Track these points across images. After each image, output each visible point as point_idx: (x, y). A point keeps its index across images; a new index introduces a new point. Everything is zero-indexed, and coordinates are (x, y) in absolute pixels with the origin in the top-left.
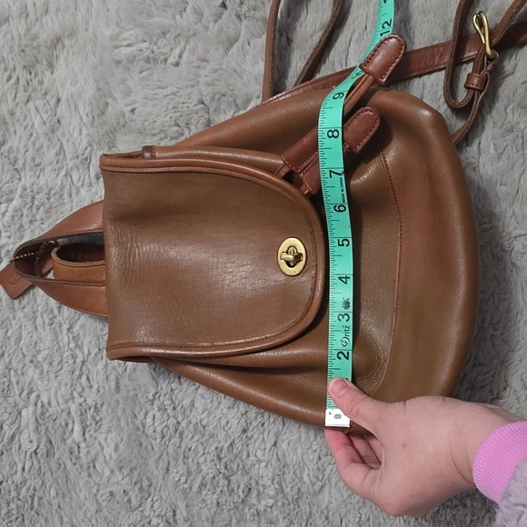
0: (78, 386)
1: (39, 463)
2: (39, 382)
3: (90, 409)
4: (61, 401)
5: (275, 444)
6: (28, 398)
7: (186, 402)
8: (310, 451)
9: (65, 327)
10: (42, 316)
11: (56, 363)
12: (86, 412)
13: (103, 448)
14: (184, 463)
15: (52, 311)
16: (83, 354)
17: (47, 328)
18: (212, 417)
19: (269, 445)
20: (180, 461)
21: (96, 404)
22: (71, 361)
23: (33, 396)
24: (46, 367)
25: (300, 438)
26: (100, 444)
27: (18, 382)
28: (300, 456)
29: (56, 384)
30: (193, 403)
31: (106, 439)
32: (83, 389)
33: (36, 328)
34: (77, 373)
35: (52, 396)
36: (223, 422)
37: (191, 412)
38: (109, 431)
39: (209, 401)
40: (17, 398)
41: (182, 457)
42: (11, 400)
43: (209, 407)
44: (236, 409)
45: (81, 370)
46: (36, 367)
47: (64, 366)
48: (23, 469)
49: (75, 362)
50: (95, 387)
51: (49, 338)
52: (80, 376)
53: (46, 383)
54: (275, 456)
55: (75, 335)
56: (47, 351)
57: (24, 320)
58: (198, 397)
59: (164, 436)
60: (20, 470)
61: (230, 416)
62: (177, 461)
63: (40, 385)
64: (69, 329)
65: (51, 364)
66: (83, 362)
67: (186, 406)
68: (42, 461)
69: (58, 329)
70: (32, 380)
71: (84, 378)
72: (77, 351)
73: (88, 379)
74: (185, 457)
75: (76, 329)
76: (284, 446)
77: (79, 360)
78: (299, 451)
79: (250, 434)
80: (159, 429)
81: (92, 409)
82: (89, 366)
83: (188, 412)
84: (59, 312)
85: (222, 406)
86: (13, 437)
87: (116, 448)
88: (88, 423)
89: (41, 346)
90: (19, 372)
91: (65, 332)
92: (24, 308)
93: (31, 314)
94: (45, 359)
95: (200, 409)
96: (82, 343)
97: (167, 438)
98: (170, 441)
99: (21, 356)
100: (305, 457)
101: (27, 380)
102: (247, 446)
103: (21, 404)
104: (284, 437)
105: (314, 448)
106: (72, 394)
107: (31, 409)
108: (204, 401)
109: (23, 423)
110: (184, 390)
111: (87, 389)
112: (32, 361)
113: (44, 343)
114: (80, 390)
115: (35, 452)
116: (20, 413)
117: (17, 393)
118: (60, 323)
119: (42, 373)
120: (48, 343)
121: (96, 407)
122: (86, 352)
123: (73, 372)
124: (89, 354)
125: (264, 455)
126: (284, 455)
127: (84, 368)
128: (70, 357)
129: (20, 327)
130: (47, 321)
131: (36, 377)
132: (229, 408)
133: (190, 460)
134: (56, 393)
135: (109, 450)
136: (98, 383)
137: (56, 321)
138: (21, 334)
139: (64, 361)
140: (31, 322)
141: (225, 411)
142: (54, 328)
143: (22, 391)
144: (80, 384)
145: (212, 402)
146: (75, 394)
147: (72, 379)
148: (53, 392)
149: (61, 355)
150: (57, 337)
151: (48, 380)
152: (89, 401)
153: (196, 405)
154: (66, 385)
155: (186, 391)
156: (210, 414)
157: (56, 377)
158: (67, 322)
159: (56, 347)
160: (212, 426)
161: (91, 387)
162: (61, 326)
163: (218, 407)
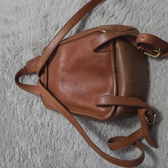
1: (20, 164)
2: (19, 140)
4: (25, 146)
5: (84, 161)
6: (17, 145)
7: (59, 148)
8: (94, 164)
9: (26, 124)
10: (20, 121)
11: (24, 135)
13: (37, 160)
14: (59, 166)
15: (22, 120)
16: (31, 132)
17: (21, 125)
18: (66, 152)
19: (82, 161)
20: (58, 165)
22: (28, 135)
23: (18, 144)
24: (21, 136)
25: (91, 160)
27: (14, 140)
28: (91, 165)
29: (24, 141)
30: (61, 148)
31: (37, 158)
32: (31, 143)
33: (18, 124)
34: (29, 138)
35: (23, 145)
36: (70, 154)
38: (38, 155)
39: (65, 148)
40: (14, 144)
41: (58, 164)
42: (12, 145)
43: (65, 149)
44: (73, 150)
46: (19, 136)
47: (26, 136)
48: (16, 165)
49: (29, 135)
50: (34, 142)
52: (30, 139)
53: (21, 141)
54: (84, 165)
57: (15, 122)
59: (53, 158)
60: (15, 165)
61: (71, 153)
62: (57, 165)
63: (20, 141)
64: (27, 125)
65: (22, 135)
66: (31, 135)
69: (24, 125)
70: (18, 140)
71: (31, 139)
72: (29, 131)
73: (32, 140)
74: (59, 164)
75: (29, 125)
76: (87, 162)
77: (30, 134)
78: (91, 164)
79: (76, 158)
80: (51, 155)
82: (33, 136)
83: (59, 151)
85: (69, 149)
86: (13, 156)
87: (41, 160)
88: (33, 153)
89: (20, 130)
90: (14, 137)
91: (26, 126)
92: (15, 119)
93: (17, 121)
95: (63, 150)
97: (54, 158)
98: (55, 159)
99: (15, 132)
100: (93, 166)
102: (76, 162)
103: (15, 146)
104: (87, 159)
105: (96, 163)
106: (28, 144)
107: (18, 148)
108: (64, 147)
109: (16, 152)
111: (32, 143)
112: (17, 134)
113: (20, 129)
114: (30, 143)
115: (19, 161)
116: (15, 149)
117: (14, 143)
119: (20, 138)
120: (21, 129)
121: (35, 148)
122: (32, 132)
124: (33, 132)
125: (81, 164)
126: (87, 165)
127: (31, 137)
128: (27, 133)
129: (14, 124)
130: (21, 123)
131: (19, 139)
132: (71, 150)
133: (60, 165)
134: (24, 144)
135: (39, 161)
136: (35, 141)
137: (23, 123)
138: (14, 126)
139: (26, 134)
140: (17, 123)
141: (70, 151)
143: (15, 143)
144: (30, 141)
145: (66, 148)
146: (29, 144)
149: (25, 133)
150: (24, 127)
151: (22, 140)
152: (33, 146)
153: (62, 149)
154: (26, 141)
155: (59, 144)
156: (65, 152)
157: (24, 139)
158: (27, 123)
159: (24, 130)
160: (66, 155)
161: (33, 142)
162: (25, 124)
163: (68, 149)
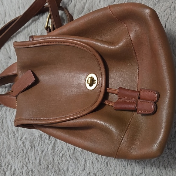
0: (25, 162)
3: (30, 171)
12: (28, 173)
21: (32, 169)
37: (67, 172)
45: (25, 156)
51: (13, 143)
55: (23, 141)
56: (13, 148)
58: (70, 166)
67: (65, 170)
81: (31, 171)
84: (17, 132)
94: (13, 151)
96: (25, 144)
101: (7, 160)
110: (64, 163)
118: (17, 137)
123: (23, 157)
142: (15, 139)
147: (23, 160)
148: (16, 165)
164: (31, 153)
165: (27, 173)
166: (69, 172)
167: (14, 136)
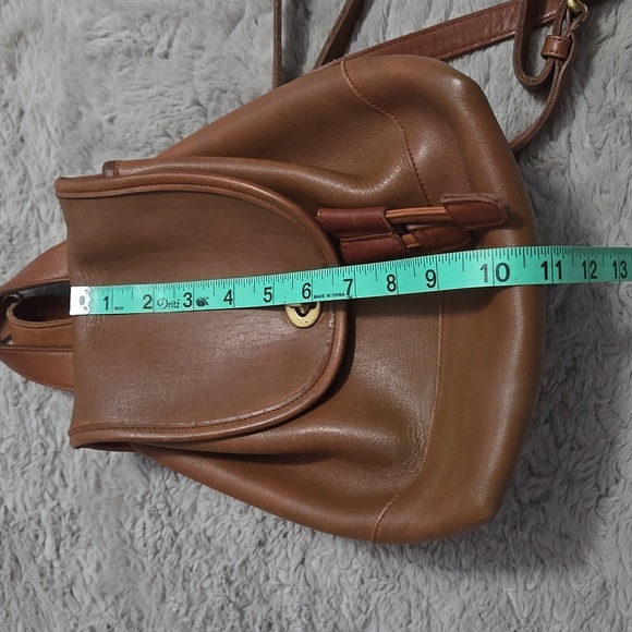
0: (50, 485)
1: (2, 588)
3: (65, 514)
4: (29, 506)
5: (302, 562)
7: (186, 506)
8: (349, 572)
9: (33, 407)
10: (5, 394)
11: (22, 455)
12: (60, 519)
13: (82, 569)
14: (184, 589)
15: (17, 387)
16: (55, 442)
17: (11, 409)
18: (219, 525)
19: (294, 562)
20: (179, 585)
21: (72, 510)
22: (40, 452)
24: (10, 462)
25: (335, 553)
26: (78, 563)
28: (335, 578)
29: (22, 483)
30: (194, 507)
31: (85, 556)
32: (56, 489)
34: (48, 467)
35: (18, 499)
36: (234, 531)
37: (193, 518)
38: (90, 545)
39: (215, 504)
41: (181, 580)
43: (215, 512)
44: (250, 515)
45: (52, 464)
47: (34, 458)
49: (45, 454)
50: (71, 485)
51: (13, 423)
52: (52, 472)
53: (10, 481)
54: (302, 578)
55: (45, 417)
56: (11, 440)
58: (201, 498)
59: (157, 552)
61: (243, 524)
62: (175, 585)
63: (4, 485)
64: (38, 410)
65: (16, 456)
66: (56, 454)
67: (185, 511)
68: (6, 587)
69: (24, 410)
71: (57, 474)
72: (48, 439)
73: (62, 476)
74: (184, 580)
75: (47, 410)
76: (315, 564)
77: (51, 451)
78: (335, 572)
79: (268, 549)
80: (151, 542)
81: (68, 516)
82: (64, 459)
83: (188, 519)
84: (26, 388)
85: (232, 511)
87: (99, 567)
88: (63, 535)
89: (3, 433)
91: (33, 414)
94: (8, 450)
95: (204, 514)
96: (54, 428)
97: (161, 554)
98: (165, 558)
100: (343, 580)
102: (266, 564)
104: (315, 552)
105: (355, 566)
106: (42, 495)
108: (208, 503)
110: (182, 489)
111: (61, 490)
113: (8, 430)
114: (51, 490)
118: (27, 402)
119: (5, 468)
120: (12, 429)
121: (72, 514)
122: (59, 440)
123: (43, 467)
124: (63, 442)
125: (288, 577)
126: (315, 577)
127: (57, 462)
128: (39, 447)
130: (11, 400)
132: (241, 513)
133: (192, 584)
134: (23, 495)
135: (89, 571)
136: (74, 481)
137: (22, 399)
139: (33, 452)
141: (236, 517)
142: (20, 410)
144: (53, 483)
145: (219, 505)
146: (46, 496)
147: (42, 477)
148: (19, 492)
149: (29, 445)
150: (22, 421)
151: (14, 478)
152: (64, 505)
153: (199, 509)
154: (35, 484)
155: (185, 490)
156: (216, 521)
157: (23, 474)
158: (36, 400)
159: (22, 434)
160: (219, 538)
161: (66, 486)
162: (28, 407)
163: (226, 512)
164: (72, 456)
165: (57, 519)
166: (197, 518)
167: (16, 398)
